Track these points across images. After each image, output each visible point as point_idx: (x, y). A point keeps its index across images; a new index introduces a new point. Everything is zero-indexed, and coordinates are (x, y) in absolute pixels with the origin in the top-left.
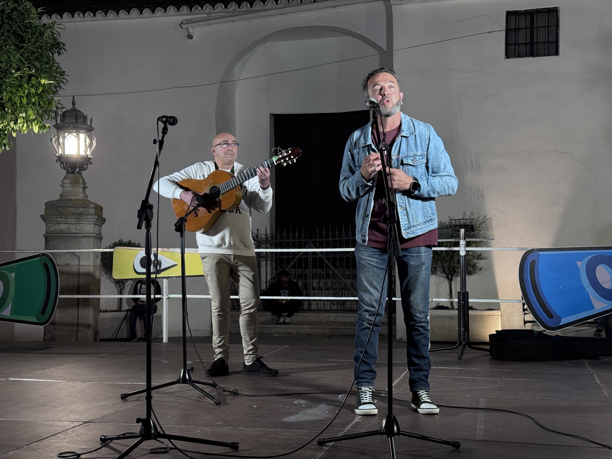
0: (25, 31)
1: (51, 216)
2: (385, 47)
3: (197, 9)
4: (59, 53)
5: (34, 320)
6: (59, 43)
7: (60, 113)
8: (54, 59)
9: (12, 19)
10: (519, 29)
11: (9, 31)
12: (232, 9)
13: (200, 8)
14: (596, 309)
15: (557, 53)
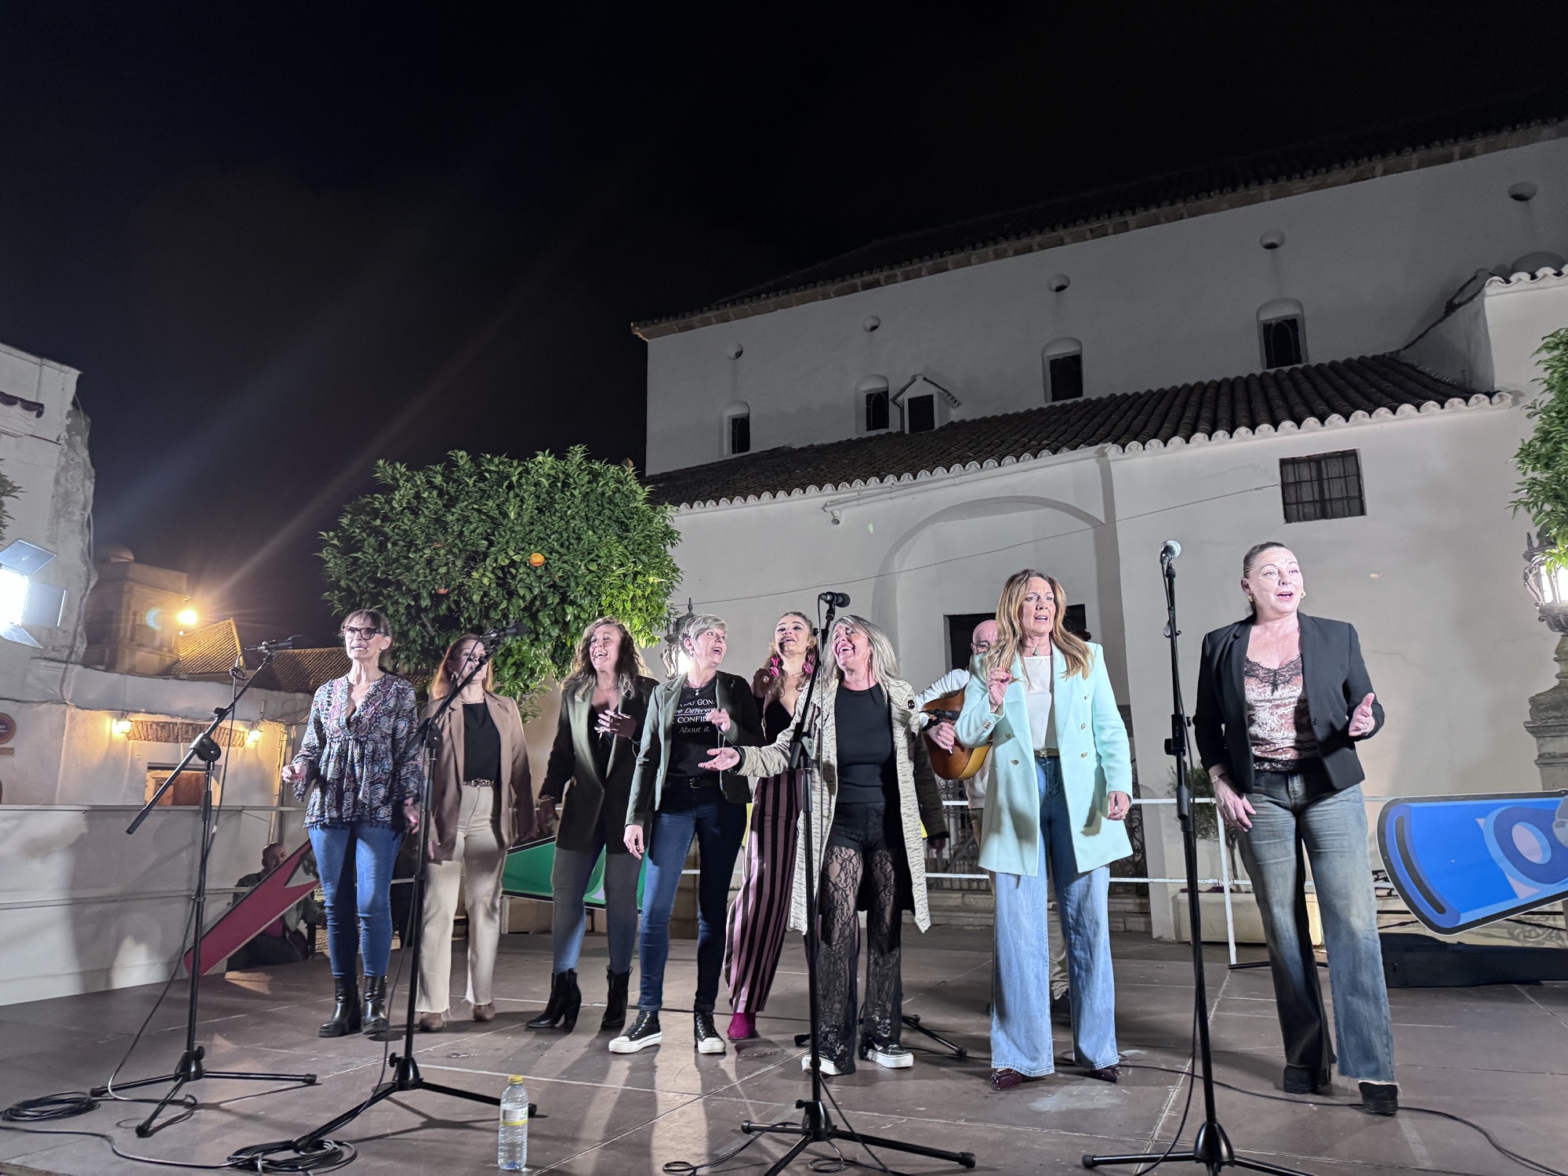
0: (630, 518)
2: (1102, 519)
3: (844, 487)
4: (673, 545)
6: (672, 532)
7: (673, 620)
8: (666, 552)
9: (614, 503)
10: (1301, 482)
11: (610, 518)
12: (889, 484)
13: (848, 486)
14: (1521, 897)
15: (1362, 512)
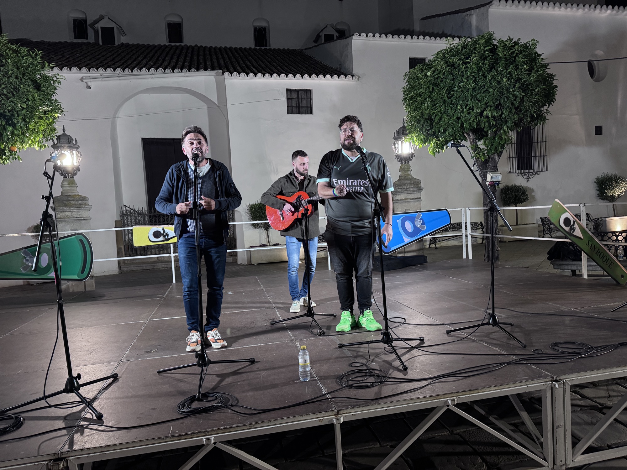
1: (59, 207)
2: (217, 103)
3: (94, 70)
5: (76, 277)
10: (292, 99)
12: (118, 72)
13: (96, 70)
14: (405, 242)
15: (312, 113)
